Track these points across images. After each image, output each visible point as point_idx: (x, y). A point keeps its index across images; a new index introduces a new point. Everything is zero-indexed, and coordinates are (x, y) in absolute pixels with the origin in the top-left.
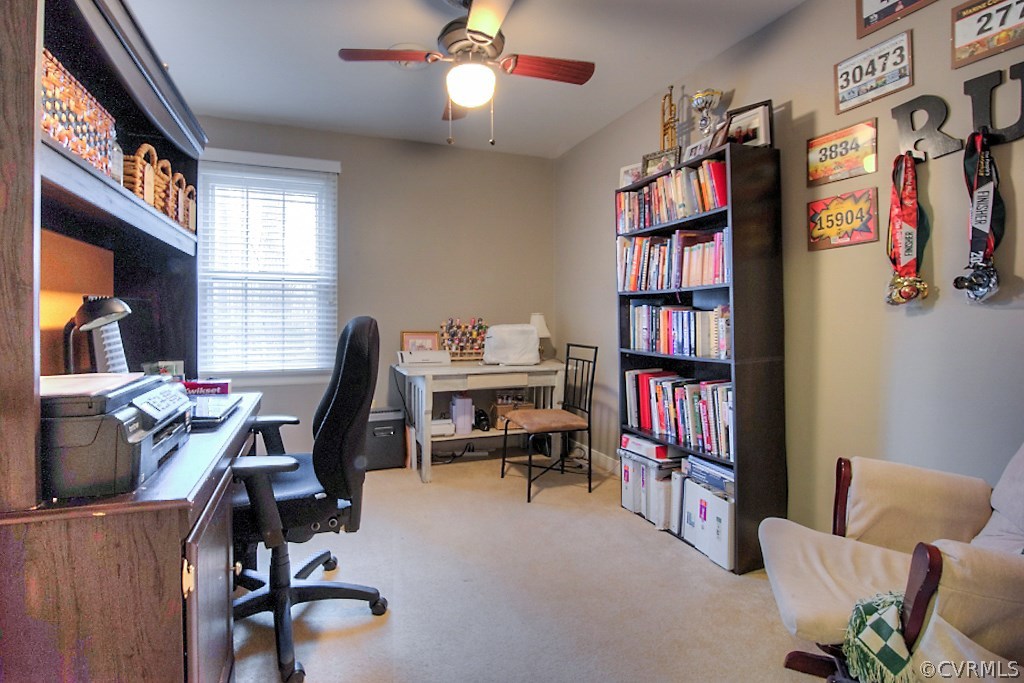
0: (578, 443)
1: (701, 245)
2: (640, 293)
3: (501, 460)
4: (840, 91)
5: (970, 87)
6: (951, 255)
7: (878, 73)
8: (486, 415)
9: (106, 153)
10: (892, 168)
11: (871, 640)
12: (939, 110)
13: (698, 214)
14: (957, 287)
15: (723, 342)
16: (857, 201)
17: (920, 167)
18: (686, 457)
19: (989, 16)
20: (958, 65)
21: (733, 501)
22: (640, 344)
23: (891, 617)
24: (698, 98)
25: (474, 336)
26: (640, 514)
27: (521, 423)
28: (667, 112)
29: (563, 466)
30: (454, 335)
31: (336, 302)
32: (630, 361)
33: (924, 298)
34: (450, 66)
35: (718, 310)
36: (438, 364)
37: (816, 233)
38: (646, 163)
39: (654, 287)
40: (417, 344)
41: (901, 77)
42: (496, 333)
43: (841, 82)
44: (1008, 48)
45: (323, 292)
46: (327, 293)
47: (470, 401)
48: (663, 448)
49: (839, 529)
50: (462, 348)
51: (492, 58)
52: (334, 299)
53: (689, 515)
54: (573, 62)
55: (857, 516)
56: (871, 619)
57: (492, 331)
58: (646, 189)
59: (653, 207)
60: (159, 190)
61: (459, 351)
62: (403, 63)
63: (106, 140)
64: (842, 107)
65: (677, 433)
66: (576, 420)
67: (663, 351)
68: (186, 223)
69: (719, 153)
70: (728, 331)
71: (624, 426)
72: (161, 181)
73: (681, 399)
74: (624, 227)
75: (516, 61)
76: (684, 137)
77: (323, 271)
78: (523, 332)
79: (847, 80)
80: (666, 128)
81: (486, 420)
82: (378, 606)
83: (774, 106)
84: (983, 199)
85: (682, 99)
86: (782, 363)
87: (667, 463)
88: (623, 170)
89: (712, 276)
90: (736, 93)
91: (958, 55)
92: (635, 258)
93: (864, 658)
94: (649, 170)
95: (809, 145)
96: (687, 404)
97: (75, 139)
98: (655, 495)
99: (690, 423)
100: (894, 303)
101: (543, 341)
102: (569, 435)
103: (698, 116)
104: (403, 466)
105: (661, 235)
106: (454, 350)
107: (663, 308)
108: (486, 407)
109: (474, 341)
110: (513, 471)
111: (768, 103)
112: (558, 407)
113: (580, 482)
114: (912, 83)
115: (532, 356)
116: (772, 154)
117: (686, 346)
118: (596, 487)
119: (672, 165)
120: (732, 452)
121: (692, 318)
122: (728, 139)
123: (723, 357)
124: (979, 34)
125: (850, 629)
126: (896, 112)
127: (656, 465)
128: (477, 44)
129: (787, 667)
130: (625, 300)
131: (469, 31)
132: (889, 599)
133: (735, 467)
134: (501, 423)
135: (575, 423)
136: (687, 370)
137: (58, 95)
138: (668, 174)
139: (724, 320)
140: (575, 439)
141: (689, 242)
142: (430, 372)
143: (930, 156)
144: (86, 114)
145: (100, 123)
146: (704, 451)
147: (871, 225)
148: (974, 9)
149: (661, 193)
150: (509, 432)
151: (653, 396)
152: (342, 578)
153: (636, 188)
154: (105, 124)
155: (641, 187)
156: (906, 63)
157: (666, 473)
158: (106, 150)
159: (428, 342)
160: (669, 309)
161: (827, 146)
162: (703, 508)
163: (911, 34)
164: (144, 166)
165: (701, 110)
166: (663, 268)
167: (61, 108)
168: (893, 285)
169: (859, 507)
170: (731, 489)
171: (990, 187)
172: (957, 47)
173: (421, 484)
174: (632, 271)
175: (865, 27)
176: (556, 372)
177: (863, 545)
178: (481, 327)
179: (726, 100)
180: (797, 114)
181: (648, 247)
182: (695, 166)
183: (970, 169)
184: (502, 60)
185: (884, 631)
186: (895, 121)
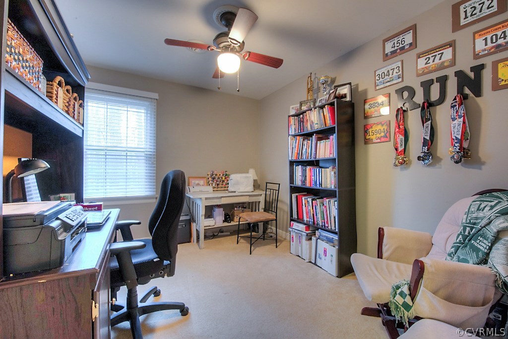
0: (270, 226)
1: (325, 141)
2: (299, 160)
3: (237, 236)
4: (377, 81)
5: (423, 84)
6: (416, 148)
7: (391, 76)
8: (229, 215)
9: (38, 80)
10: (395, 113)
11: (399, 300)
12: (412, 92)
13: (323, 127)
14: (418, 160)
15: (333, 181)
16: (383, 125)
17: (405, 113)
18: (318, 230)
19: (429, 58)
20: (418, 75)
21: (337, 247)
22: (298, 182)
23: (405, 289)
24: (322, 79)
25: (223, 179)
26: (298, 256)
27: (247, 219)
28: (309, 84)
29: (264, 237)
30: (214, 178)
31: (155, 163)
32: (294, 189)
33: (407, 164)
34: (219, 53)
35: (331, 168)
36: (207, 192)
37: (368, 137)
38: (301, 105)
39: (305, 157)
40: (196, 183)
41: (399, 78)
42: (234, 177)
43: (377, 78)
44: (435, 71)
45: (148, 158)
46: (151, 158)
47: (222, 209)
48: (308, 226)
49: (380, 256)
50: (218, 185)
51: (239, 52)
52: (154, 161)
53: (319, 254)
54: (274, 58)
55: (386, 250)
56: (398, 291)
57: (232, 177)
58: (301, 116)
59: (304, 124)
60: (65, 101)
61: (216, 186)
62: (194, 49)
63: (38, 72)
64: (377, 88)
65: (314, 220)
66: (270, 216)
67: (308, 185)
68: (78, 120)
69: (331, 103)
70: (335, 176)
71: (291, 218)
72: (66, 97)
73: (316, 206)
74: (292, 132)
75: (249, 55)
76: (316, 95)
77: (148, 146)
78: (246, 177)
79: (379, 77)
80: (309, 90)
81: (229, 217)
82: (184, 311)
83: (352, 85)
84: (427, 127)
85: (315, 78)
86: (355, 190)
87: (310, 233)
88: (291, 107)
89: (329, 154)
90: (337, 78)
91: (418, 72)
92: (297, 145)
93: (397, 307)
94: (302, 108)
95: (365, 102)
96: (318, 207)
97: (22, 70)
98: (305, 247)
99: (319, 216)
100: (396, 166)
101: (255, 181)
102: (266, 223)
103: (322, 87)
104: (189, 242)
105: (308, 136)
106: (214, 185)
107: (308, 167)
108: (229, 211)
109: (223, 181)
110: (241, 241)
111: (350, 84)
112: (261, 210)
113: (272, 244)
114: (403, 81)
115: (250, 188)
116: (351, 105)
117: (318, 183)
118: (279, 245)
119: (312, 106)
120: (337, 227)
121: (320, 171)
122: (335, 97)
123: (333, 187)
124: (426, 64)
125: (391, 296)
126: (397, 91)
127: (305, 234)
128: (233, 45)
129: (362, 314)
130: (292, 163)
131: (230, 38)
132: (404, 282)
133: (338, 233)
134: (236, 219)
135: (270, 218)
136: (317, 193)
137: (13, 44)
138: (311, 110)
139: (333, 172)
140: (268, 224)
141: (320, 139)
142: (203, 196)
143: (408, 109)
144: (28, 57)
145: (35, 63)
146: (325, 227)
147: (388, 135)
148: (424, 55)
149: (308, 118)
150: (240, 223)
151: (304, 204)
152: (164, 299)
153: (297, 115)
154: (38, 64)
155: (300, 115)
156: (400, 73)
157: (309, 237)
158: (38, 78)
159: (202, 182)
160: (311, 167)
161: (372, 103)
162: (325, 251)
163: (402, 62)
164: (58, 88)
165: (323, 84)
166: (308, 150)
167: (15, 52)
168: (396, 159)
169: (387, 246)
170: (336, 243)
171: (429, 122)
172: (418, 68)
173: (199, 250)
174: (295, 151)
175: (386, 57)
176: (261, 195)
177: (389, 262)
178: (226, 175)
179: (333, 81)
180: (360, 89)
181: (302, 141)
182: (322, 107)
183: (423, 115)
184: (243, 53)
185: (404, 296)
186: (396, 95)
